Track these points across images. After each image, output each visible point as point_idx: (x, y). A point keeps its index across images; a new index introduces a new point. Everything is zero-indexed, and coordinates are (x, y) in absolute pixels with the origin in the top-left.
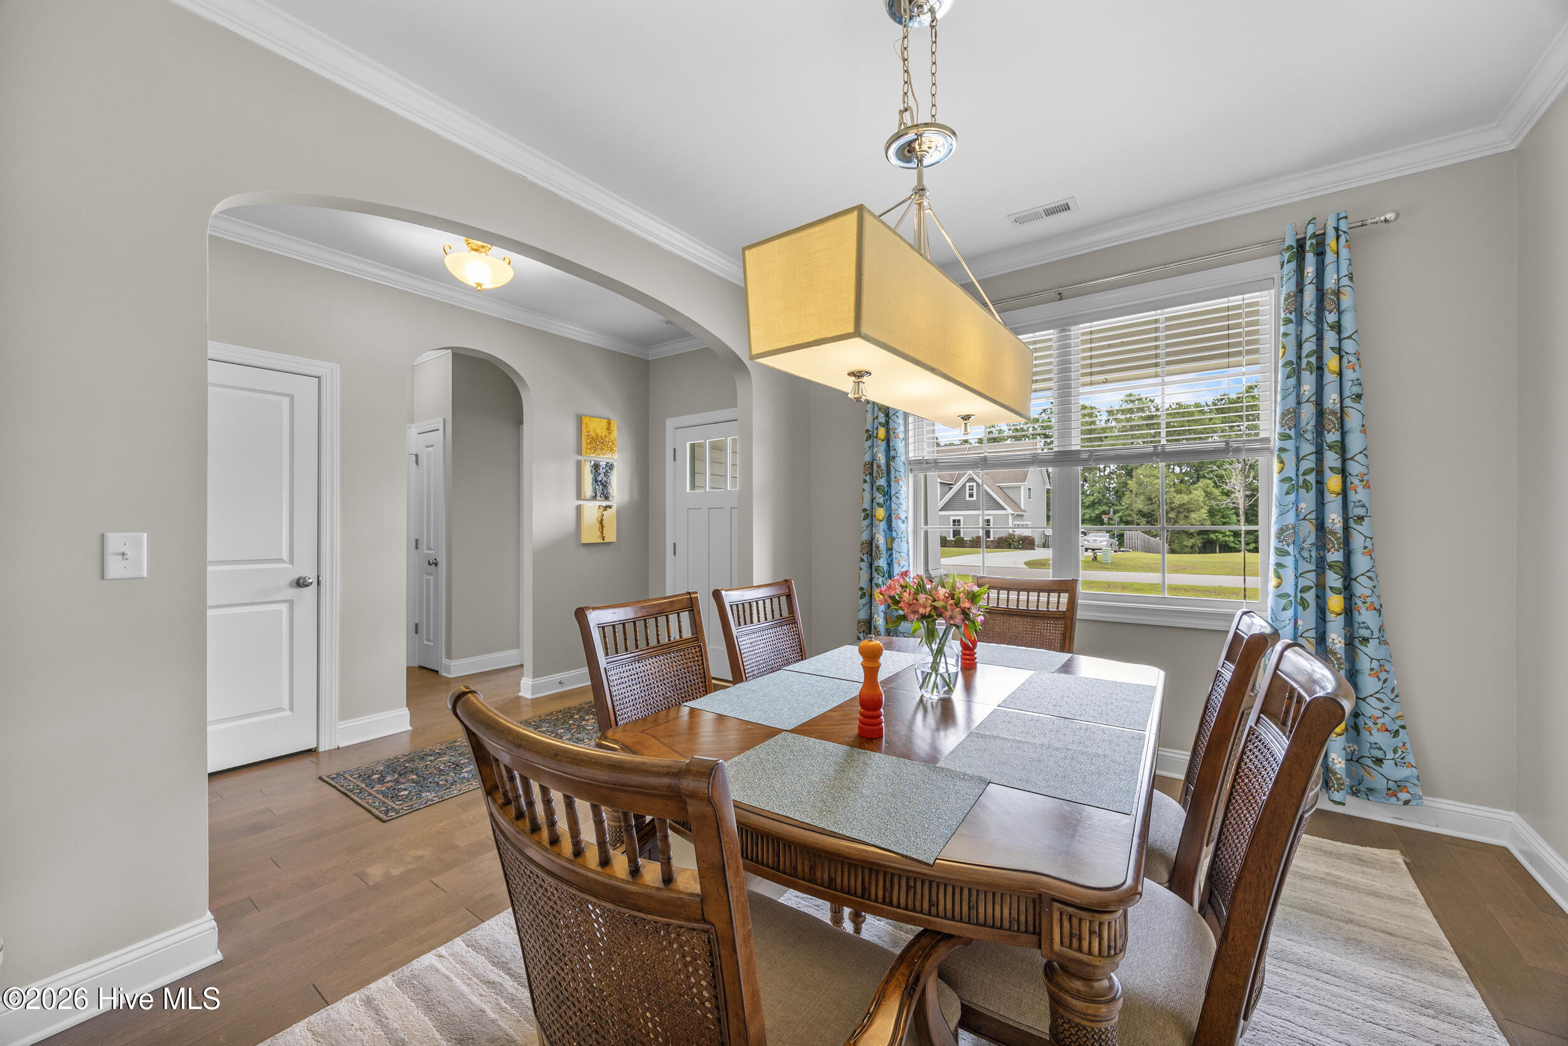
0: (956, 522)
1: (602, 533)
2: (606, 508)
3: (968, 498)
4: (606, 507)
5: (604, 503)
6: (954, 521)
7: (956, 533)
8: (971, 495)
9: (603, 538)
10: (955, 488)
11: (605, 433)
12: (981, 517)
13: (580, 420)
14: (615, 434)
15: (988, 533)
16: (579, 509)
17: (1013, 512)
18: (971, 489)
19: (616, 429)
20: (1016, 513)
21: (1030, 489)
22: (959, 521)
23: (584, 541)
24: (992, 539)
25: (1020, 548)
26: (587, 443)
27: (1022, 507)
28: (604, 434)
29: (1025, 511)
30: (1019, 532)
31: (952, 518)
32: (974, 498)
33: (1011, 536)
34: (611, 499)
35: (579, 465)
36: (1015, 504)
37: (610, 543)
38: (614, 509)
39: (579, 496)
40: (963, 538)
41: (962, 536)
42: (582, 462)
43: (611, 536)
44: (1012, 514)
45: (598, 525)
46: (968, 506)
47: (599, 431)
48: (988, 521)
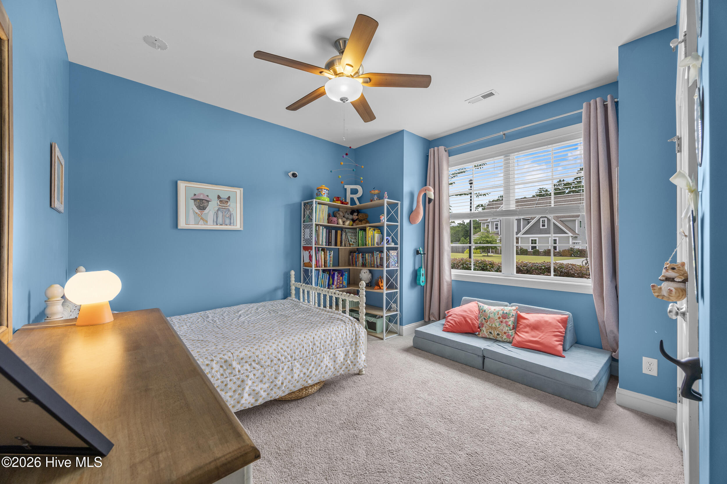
0: (534, 242)
3: (541, 227)
6: (532, 240)
7: (533, 248)
8: (543, 226)
10: (533, 222)
12: (550, 238)
15: (555, 248)
17: (572, 235)
18: (543, 222)
20: (574, 236)
21: (581, 222)
22: (535, 240)
24: (558, 250)
25: (578, 257)
27: (577, 232)
29: (578, 235)
30: (577, 247)
31: (531, 239)
32: (546, 227)
33: (572, 249)
36: (573, 231)
40: (538, 250)
41: (537, 248)
44: (572, 236)
46: (541, 232)
48: (555, 240)
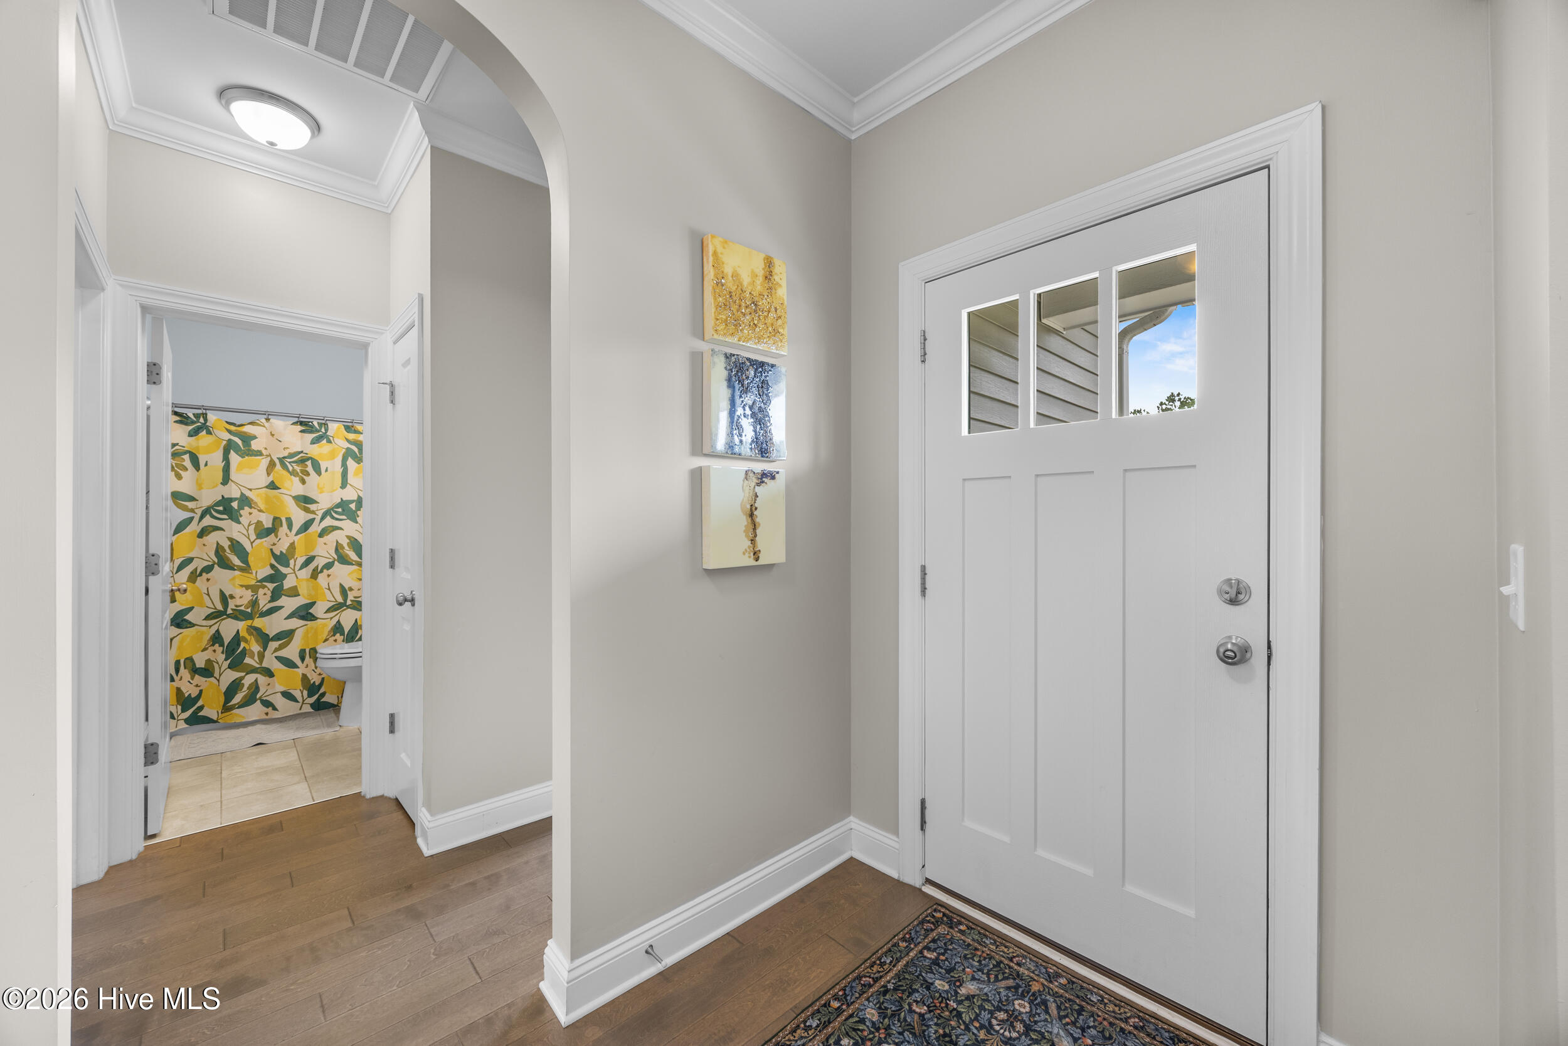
1: (753, 541)
2: (765, 477)
4: (764, 475)
5: (759, 467)
9: (756, 555)
11: (759, 286)
13: (700, 246)
14: (782, 292)
16: (697, 478)
19: (784, 283)
23: (711, 563)
26: (718, 306)
28: (759, 288)
34: (774, 455)
35: (697, 363)
37: (770, 566)
38: (781, 479)
39: (699, 443)
42: (707, 358)
43: (773, 550)
45: (744, 521)
47: (746, 280)
